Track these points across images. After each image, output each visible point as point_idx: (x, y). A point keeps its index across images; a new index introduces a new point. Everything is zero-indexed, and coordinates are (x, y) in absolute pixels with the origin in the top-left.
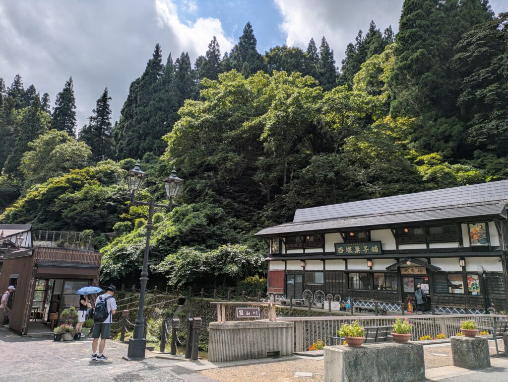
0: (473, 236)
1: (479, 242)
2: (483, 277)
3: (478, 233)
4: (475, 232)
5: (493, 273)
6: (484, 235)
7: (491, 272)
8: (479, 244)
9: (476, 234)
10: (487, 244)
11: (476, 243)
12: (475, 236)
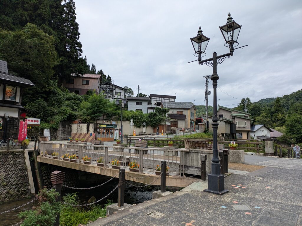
0: (7, 94)
1: (10, 98)
2: (7, 120)
3: (11, 92)
4: (9, 91)
5: (13, 118)
6: (14, 95)
7: (11, 117)
8: (9, 99)
9: (9, 93)
10: (14, 100)
11: (8, 99)
12: (8, 94)
